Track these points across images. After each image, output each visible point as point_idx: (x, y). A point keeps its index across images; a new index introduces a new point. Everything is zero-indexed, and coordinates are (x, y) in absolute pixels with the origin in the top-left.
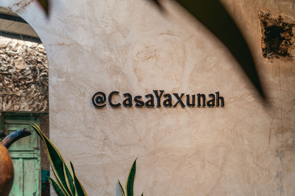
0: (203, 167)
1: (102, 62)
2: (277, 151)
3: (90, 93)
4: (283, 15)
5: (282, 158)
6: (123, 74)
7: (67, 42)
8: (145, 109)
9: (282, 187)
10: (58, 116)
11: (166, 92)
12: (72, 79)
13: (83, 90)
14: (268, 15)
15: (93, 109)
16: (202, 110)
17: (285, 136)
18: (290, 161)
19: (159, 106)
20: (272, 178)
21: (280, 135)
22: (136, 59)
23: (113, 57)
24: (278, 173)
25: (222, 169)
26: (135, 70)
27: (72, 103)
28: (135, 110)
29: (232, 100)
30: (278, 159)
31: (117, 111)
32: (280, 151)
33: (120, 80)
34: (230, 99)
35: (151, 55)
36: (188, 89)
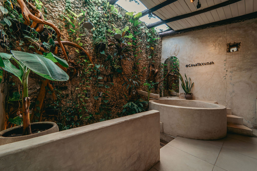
0: (208, 75)
1: (188, 60)
2: (230, 71)
3: (185, 65)
4: (235, 42)
9: (232, 79)
10: (181, 69)
12: (183, 64)
14: (230, 43)
16: (208, 65)
19: (198, 66)
21: (232, 68)
22: (194, 59)
26: (194, 61)
27: (183, 67)
28: (193, 67)
30: (231, 73)
33: (191, 63)
34: (216, 62)
35: (197, 58)
36: (205, 62)
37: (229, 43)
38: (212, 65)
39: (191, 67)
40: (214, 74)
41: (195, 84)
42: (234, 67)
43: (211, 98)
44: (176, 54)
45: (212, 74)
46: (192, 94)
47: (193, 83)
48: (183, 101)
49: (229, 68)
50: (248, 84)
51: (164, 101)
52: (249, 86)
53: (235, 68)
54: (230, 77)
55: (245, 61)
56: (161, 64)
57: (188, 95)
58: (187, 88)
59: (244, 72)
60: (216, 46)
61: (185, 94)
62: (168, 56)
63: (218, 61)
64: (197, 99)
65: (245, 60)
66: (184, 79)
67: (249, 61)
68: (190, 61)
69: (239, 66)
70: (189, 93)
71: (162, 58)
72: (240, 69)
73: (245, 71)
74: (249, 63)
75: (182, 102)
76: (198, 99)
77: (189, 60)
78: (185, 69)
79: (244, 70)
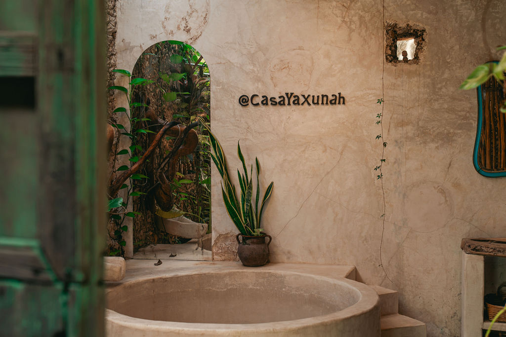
0: (325, 151)
1: (247, 74)
2: (396, 141)
3: (238, 98)
4: (411, 23)
5: (401, 147)
6: (263, 81)
7: (223, 61)
8: (278, 107)
9: (399, 171)
10: (216, 112)
11: (295, 94)
12: (226, 87)
13: (233, 94)
14: (396, 25)
15: (240, 107)
16: (325, 107)
17: (405, 129)
18: (409, 150)
20: (390, 164)
21: (400, 128)
22: (273, 70)
23: (255, 69)
24: (396, 160)
25: (341, 154)
26: (272, 78)
27: (226, 103)
28: (271, 108)
29: (354, 99)
30: (397, 148)
31: (257, 108)
32: (399, 141)
33: (260, 86)
34: (351, 98)
35: (285, 66)
36: (314, 91)
37: (392, 22)
38: (339, 108)
39: (262, 108)
40: (345, 146)
41: (277, 192)
42: (407, 124)
43: (335, 250)
44: (193, 33)
45: (340, 149)
46: (267, 239)
47: (272, 183)
48: (230, 275)
49: (392, 125)
50: (442, 191)
51: (147, 285)
52: (446, 201)
53: (410, 130)
54: (395, 163)
55: (436, 106)
56: (118, 75)
57: (251, 247)
58: (248, 214)
59: (433, 145)
60: (353, 27)
61: (240, 237)
62: (154, 37)
63: (359, 93)
64: (284, 258)
65: (437, 100)
66: (234, 166)
67: (446, 106)
68: (258, 80)
69: (421, 124)
70: (257, 237)
71: (118, 41)
72: (424, 134)
73: (436, 145)
74: (446, 115)
75: (227, 280)
76: (289, 258)
77: (254, 71)
78: (237, 113)
79: (433, 141)
